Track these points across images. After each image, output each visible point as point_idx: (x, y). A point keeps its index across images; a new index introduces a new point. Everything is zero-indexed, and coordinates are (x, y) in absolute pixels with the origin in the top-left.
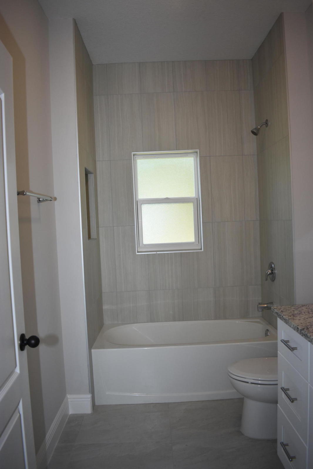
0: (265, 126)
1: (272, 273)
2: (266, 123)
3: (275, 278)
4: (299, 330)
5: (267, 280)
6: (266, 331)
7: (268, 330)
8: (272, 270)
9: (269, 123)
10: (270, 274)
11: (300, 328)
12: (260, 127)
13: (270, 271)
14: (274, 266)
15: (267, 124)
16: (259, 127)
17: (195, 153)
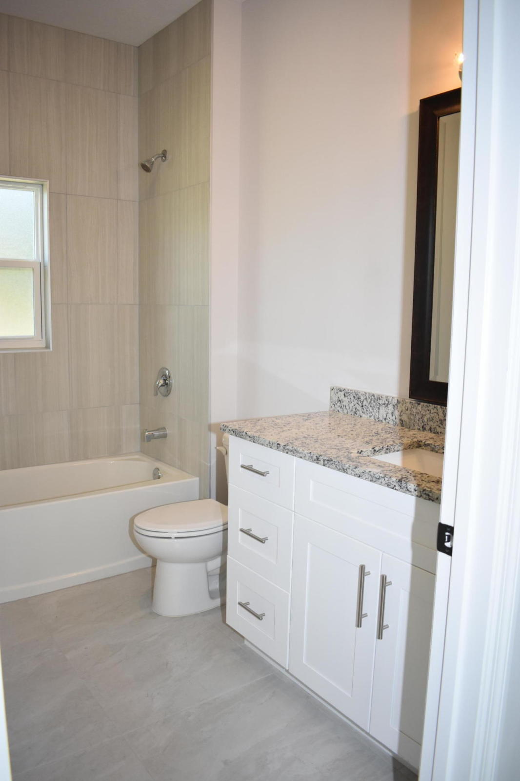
0: (160, 158)
1: (166, 384)
2: (164, 154)
3: (170, 391)
4: (281, 447)
5: (156, 394)
6: (154, 471)
7: (158, 469)
8: (165, 380)
9: (169, 156)
10: (162, 386)
11: (282, 444)
12: (155, 160)
13: (162, 382)
14: (169, 372)
15: (165, 157)
16: (153, 159)
17: (40, 184)
